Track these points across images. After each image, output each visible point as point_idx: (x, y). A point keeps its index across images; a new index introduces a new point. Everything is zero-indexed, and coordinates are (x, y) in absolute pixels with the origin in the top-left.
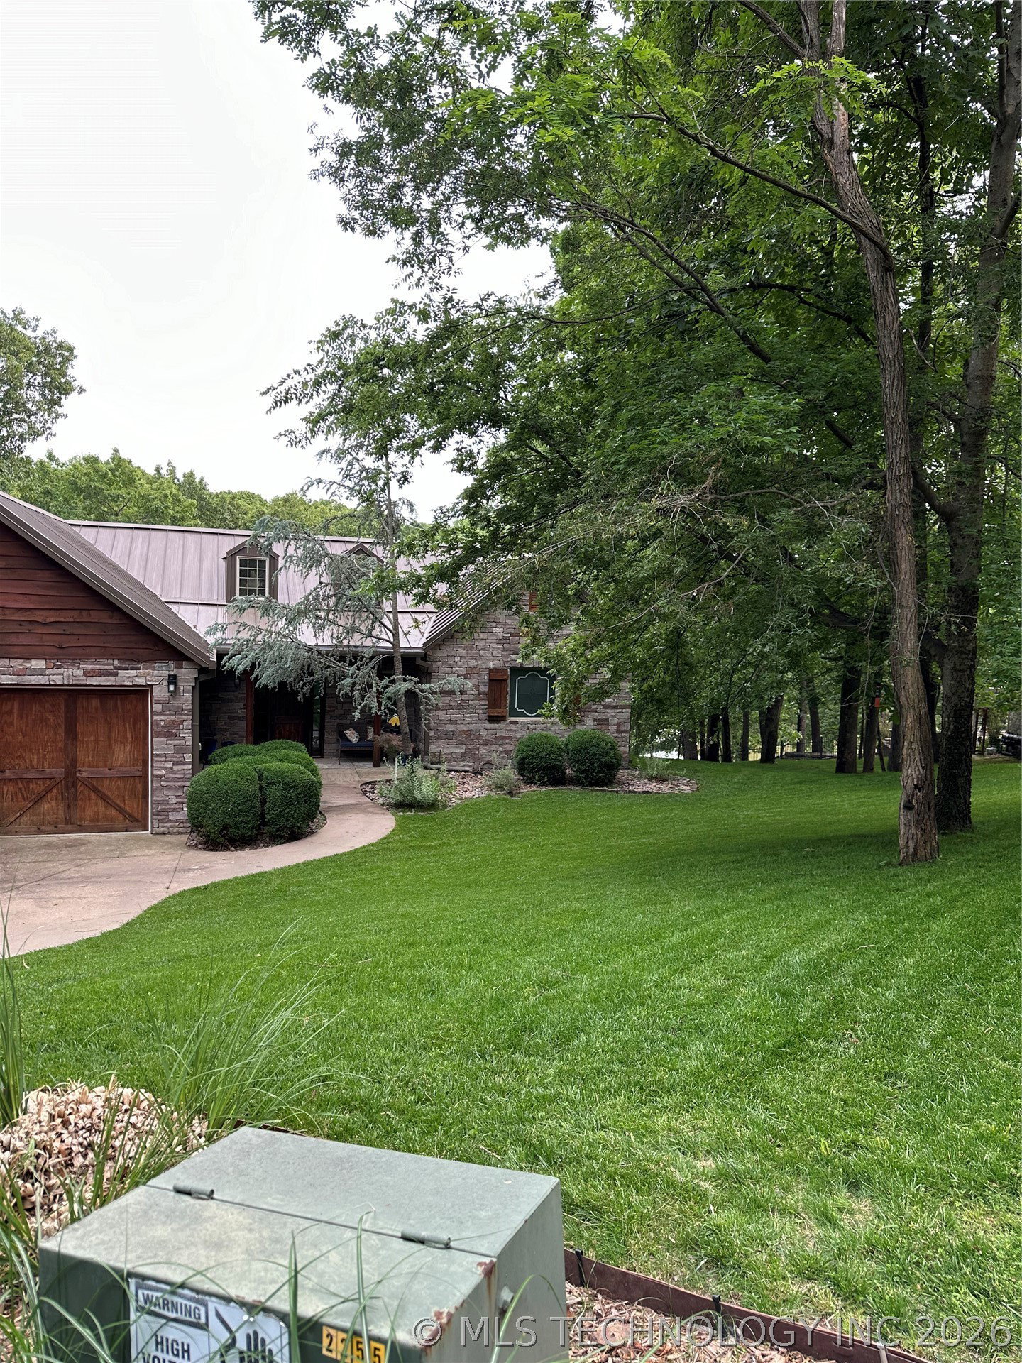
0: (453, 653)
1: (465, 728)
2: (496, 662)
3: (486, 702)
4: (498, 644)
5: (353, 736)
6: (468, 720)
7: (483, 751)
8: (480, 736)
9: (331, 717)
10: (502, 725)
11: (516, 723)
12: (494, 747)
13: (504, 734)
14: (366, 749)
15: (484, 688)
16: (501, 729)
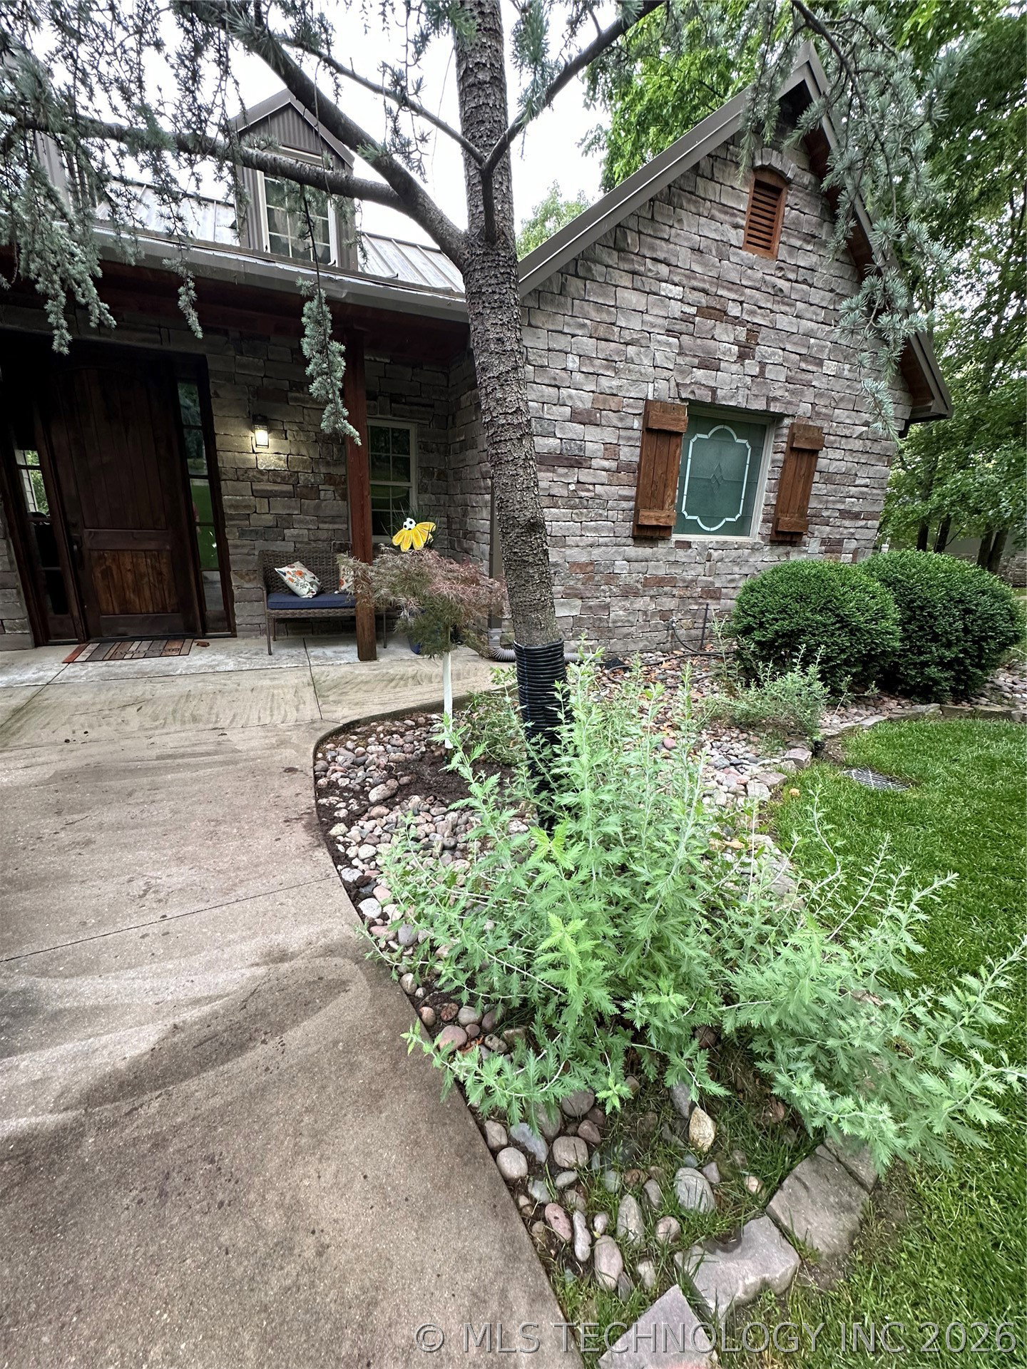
0: (561, 342)
1: (584, 558)
2: (662, 385)
3: (632, 492)
4: (669, 332)
5: (301, 581)
6: (591, 537)
7: (618, 612)
8: (612, 577)
9: (243, 534)
10: (661, 549)
11: (688, 545)
12: (640, 603)
13: (661, 573)
14: (339, 613)
15: (629, 454)
16: (659, 558)
